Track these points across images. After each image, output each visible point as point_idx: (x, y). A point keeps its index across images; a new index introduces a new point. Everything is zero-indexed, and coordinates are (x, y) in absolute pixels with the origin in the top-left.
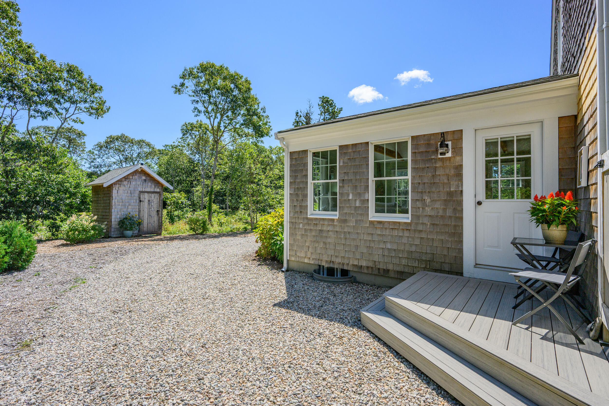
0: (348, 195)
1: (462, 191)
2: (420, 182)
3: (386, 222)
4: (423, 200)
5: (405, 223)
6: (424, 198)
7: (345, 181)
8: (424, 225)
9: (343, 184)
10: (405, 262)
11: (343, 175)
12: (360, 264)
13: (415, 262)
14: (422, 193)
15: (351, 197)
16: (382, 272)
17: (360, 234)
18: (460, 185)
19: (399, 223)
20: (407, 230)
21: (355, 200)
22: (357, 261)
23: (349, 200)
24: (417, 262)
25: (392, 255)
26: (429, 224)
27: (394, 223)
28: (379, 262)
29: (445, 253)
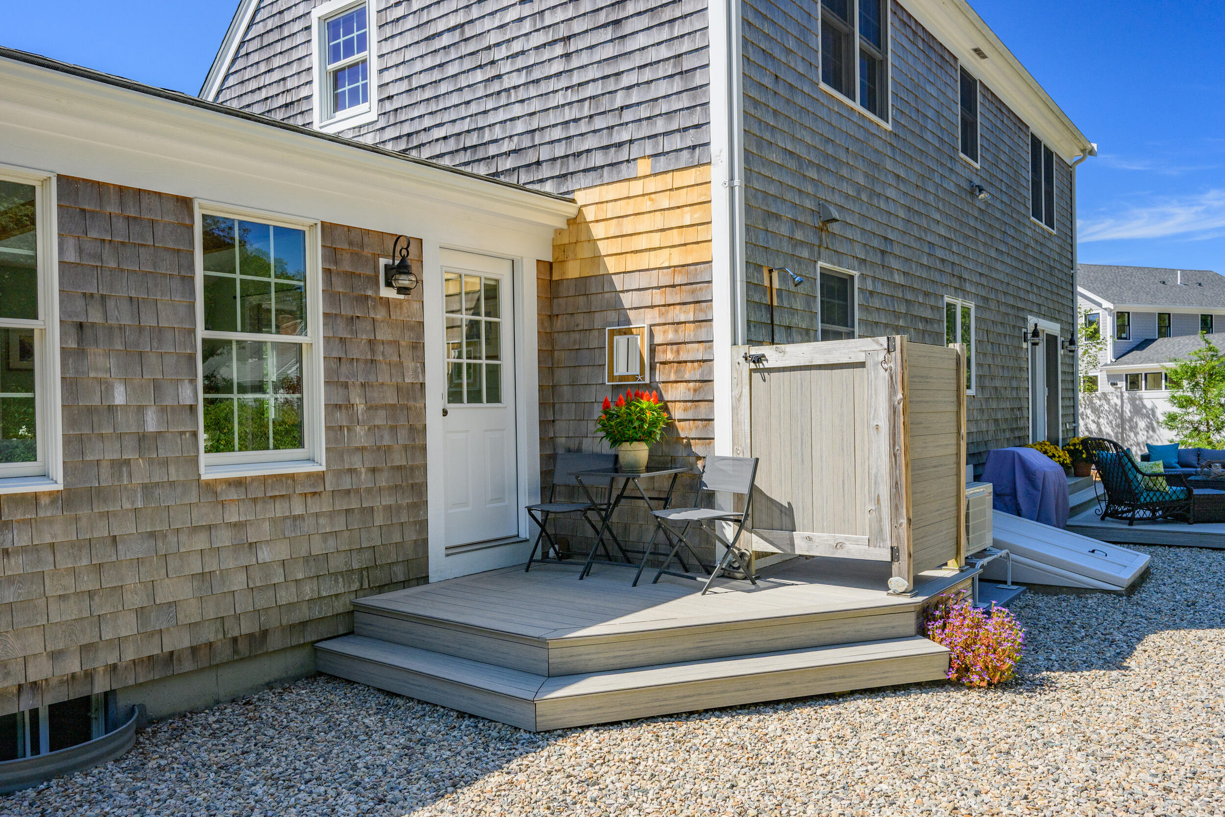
0: (107, 388)
1: (423, 385)
2: (343, 356)
3: (254, 479)
4: (350, 406)
5: (309, 475)
6: (352, 402)
7: (88, 332)
8: (354, 476)
9: (80, 341)
10: (312, 590)
11: (80, 303)
12: (166, 649)
13: (337, 581)
14: (346, 386)
15: (119, 397)
16: (243, 647)
17: (165, 536)
18: (419, 370)
19: (292, 477)
20: (314, 493)
21: (141, 410)
22: (156, 639)
23: (111, 408)
24: (340, 580)
25: (276, 581)
26: (363, 470)
27: (279, 478)
28: (237, 617)
29: (397, 538)
